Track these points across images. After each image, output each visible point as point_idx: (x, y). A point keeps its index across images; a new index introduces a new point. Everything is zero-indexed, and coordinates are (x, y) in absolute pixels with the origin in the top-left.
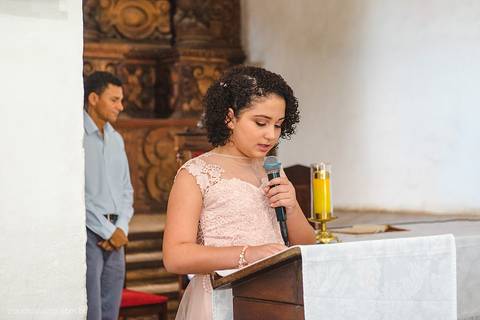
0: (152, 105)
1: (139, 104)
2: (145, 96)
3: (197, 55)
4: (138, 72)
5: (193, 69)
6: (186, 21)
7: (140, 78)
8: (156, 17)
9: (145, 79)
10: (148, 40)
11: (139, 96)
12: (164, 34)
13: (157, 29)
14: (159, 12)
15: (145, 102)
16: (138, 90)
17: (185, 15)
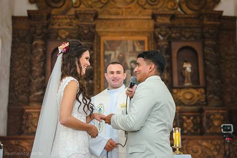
0: (199, 131)
1: (193, 131)
2: (195, 127)
3: (212, 110)
4: (192, 118)
5: (211, 115)
6: (210, 96)
7: (192, 120)
8: (198, 96)
9: (195, 121)
10: (195, 105)
11: (192, 128)
12: (202, 102)
13: (199, 100)
14: (199, 93)
15: (196, 130)
16: (192, 125)
17: (209, 94)
